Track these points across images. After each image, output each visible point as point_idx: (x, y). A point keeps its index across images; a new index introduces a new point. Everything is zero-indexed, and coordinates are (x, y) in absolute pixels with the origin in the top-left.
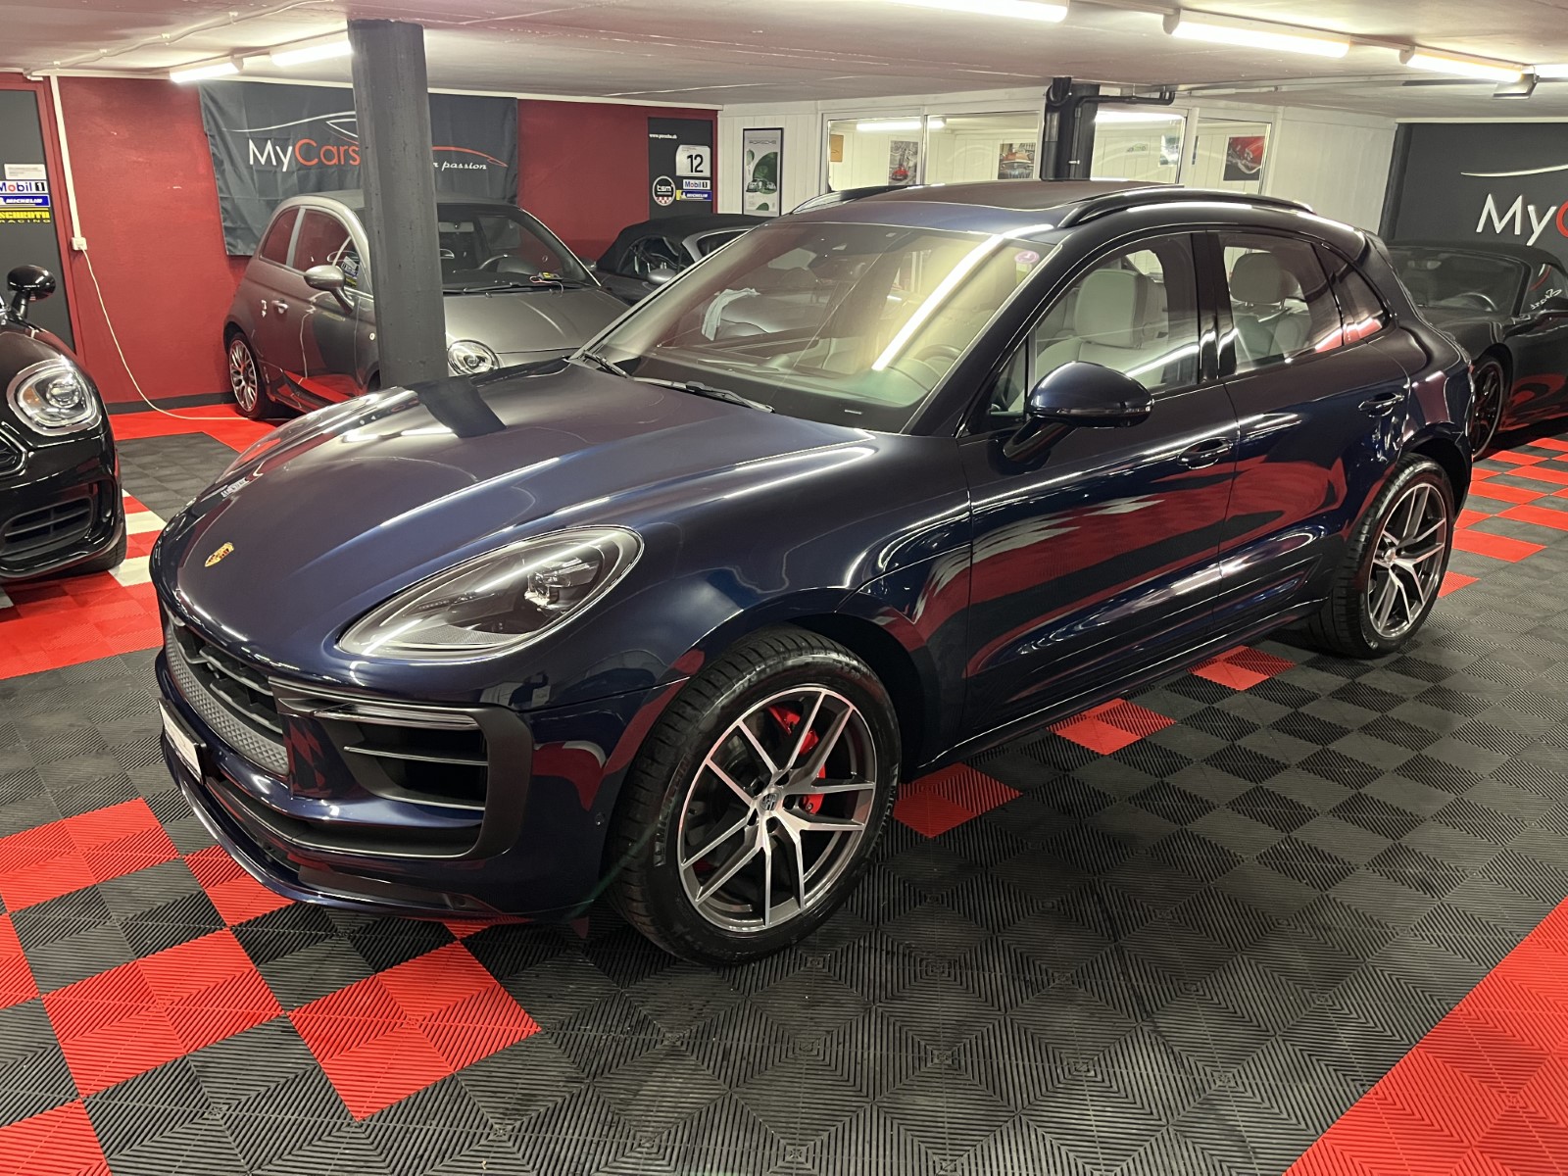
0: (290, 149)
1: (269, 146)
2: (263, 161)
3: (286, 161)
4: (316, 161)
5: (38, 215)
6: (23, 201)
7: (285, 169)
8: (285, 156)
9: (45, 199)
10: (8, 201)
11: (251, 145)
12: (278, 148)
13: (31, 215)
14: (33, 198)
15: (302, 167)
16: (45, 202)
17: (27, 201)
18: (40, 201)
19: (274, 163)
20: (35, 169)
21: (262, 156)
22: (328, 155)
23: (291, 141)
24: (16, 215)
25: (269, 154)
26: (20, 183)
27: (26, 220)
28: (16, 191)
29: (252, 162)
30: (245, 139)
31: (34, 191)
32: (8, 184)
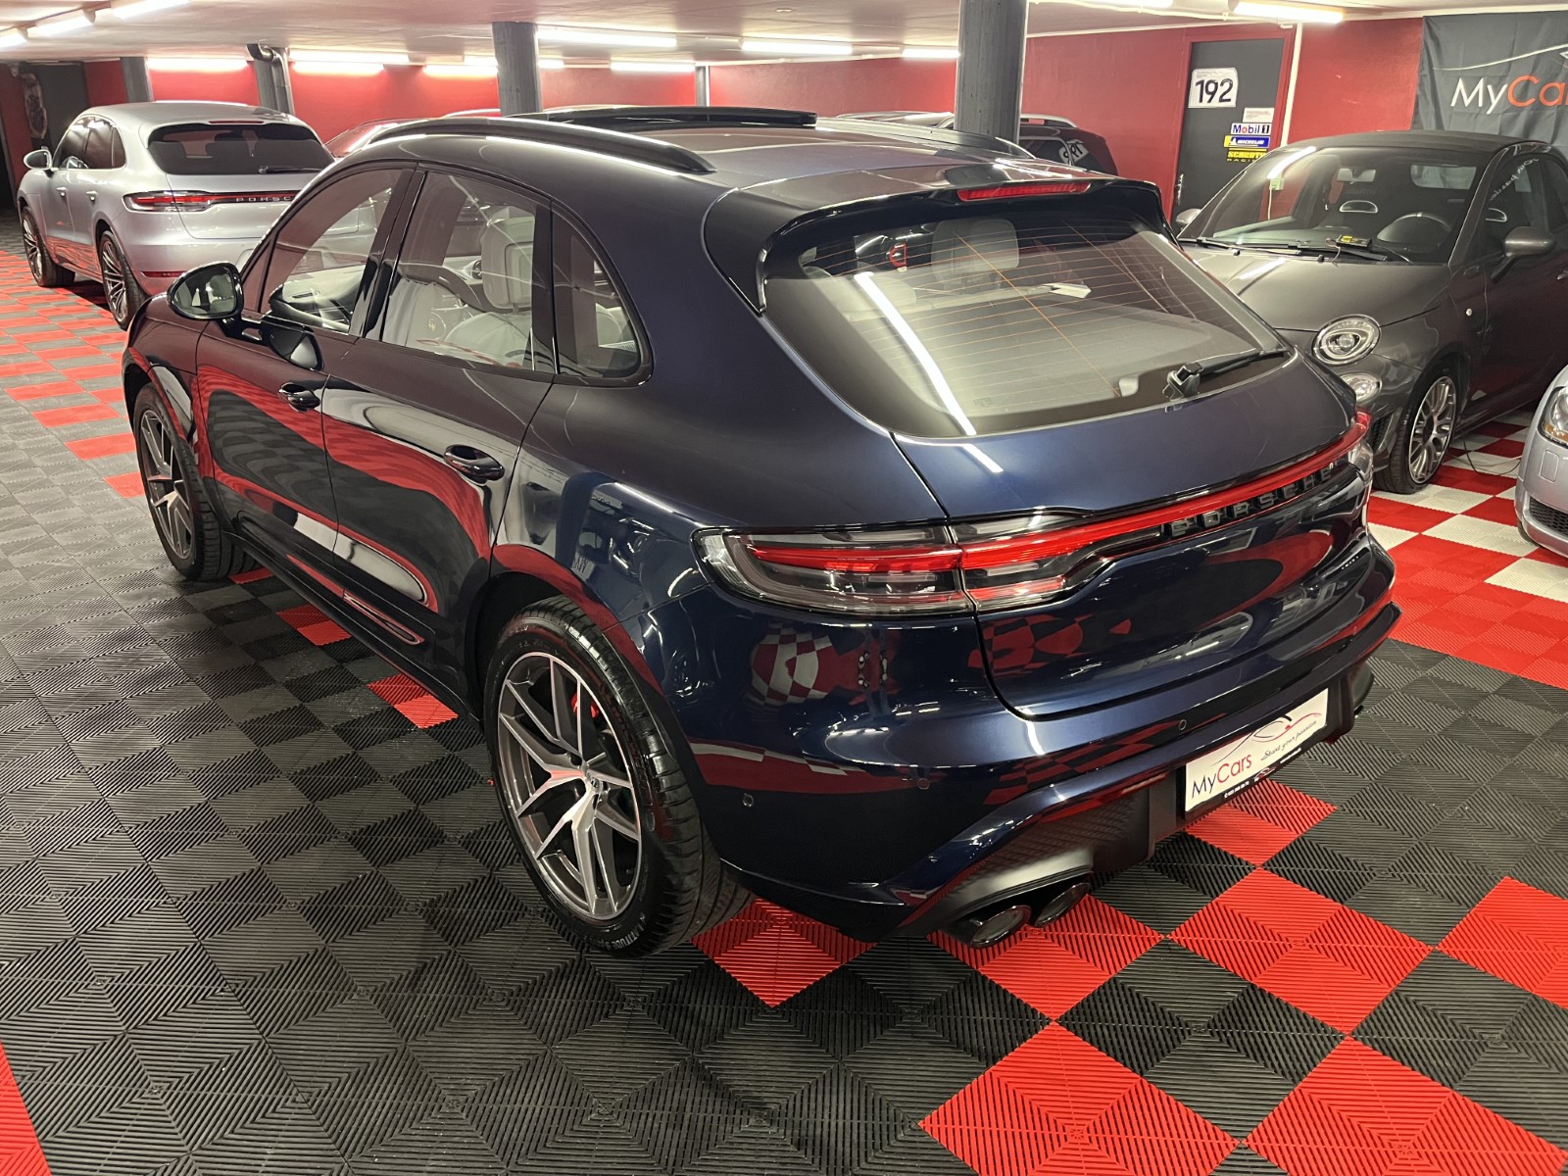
0: (1505, 87)
1: (1480, 86)
2: (1467, 102)
3: (1494, 102)
4: (1534, 100)
5: (1257, 154)
6: (1249, 142)
7: (1489, 112)
8: (1496, 97)
9: (1266, 140)
10: (1240, 141)
11: (1461, 85)
12: (1490, 87)
13: (1252, 155)
14: (1258, 139)
15: (1513, 108)
16: (1265, 144)
17: (1253, 142)
18: (1262, 142)
19: (1480, 105)
20: (1267, 113)
21: (1468, 96)
22: (1549, 95)
23: (1508, 79)
24: (1242, 155)
25: (1478, 92)
26: (1252, 125)
27: (1247, 159)
28: (1247, 133)
29: (1453, 104)
30: (1457, 76)
31: (1260, 133)
32: (1243, 125)
